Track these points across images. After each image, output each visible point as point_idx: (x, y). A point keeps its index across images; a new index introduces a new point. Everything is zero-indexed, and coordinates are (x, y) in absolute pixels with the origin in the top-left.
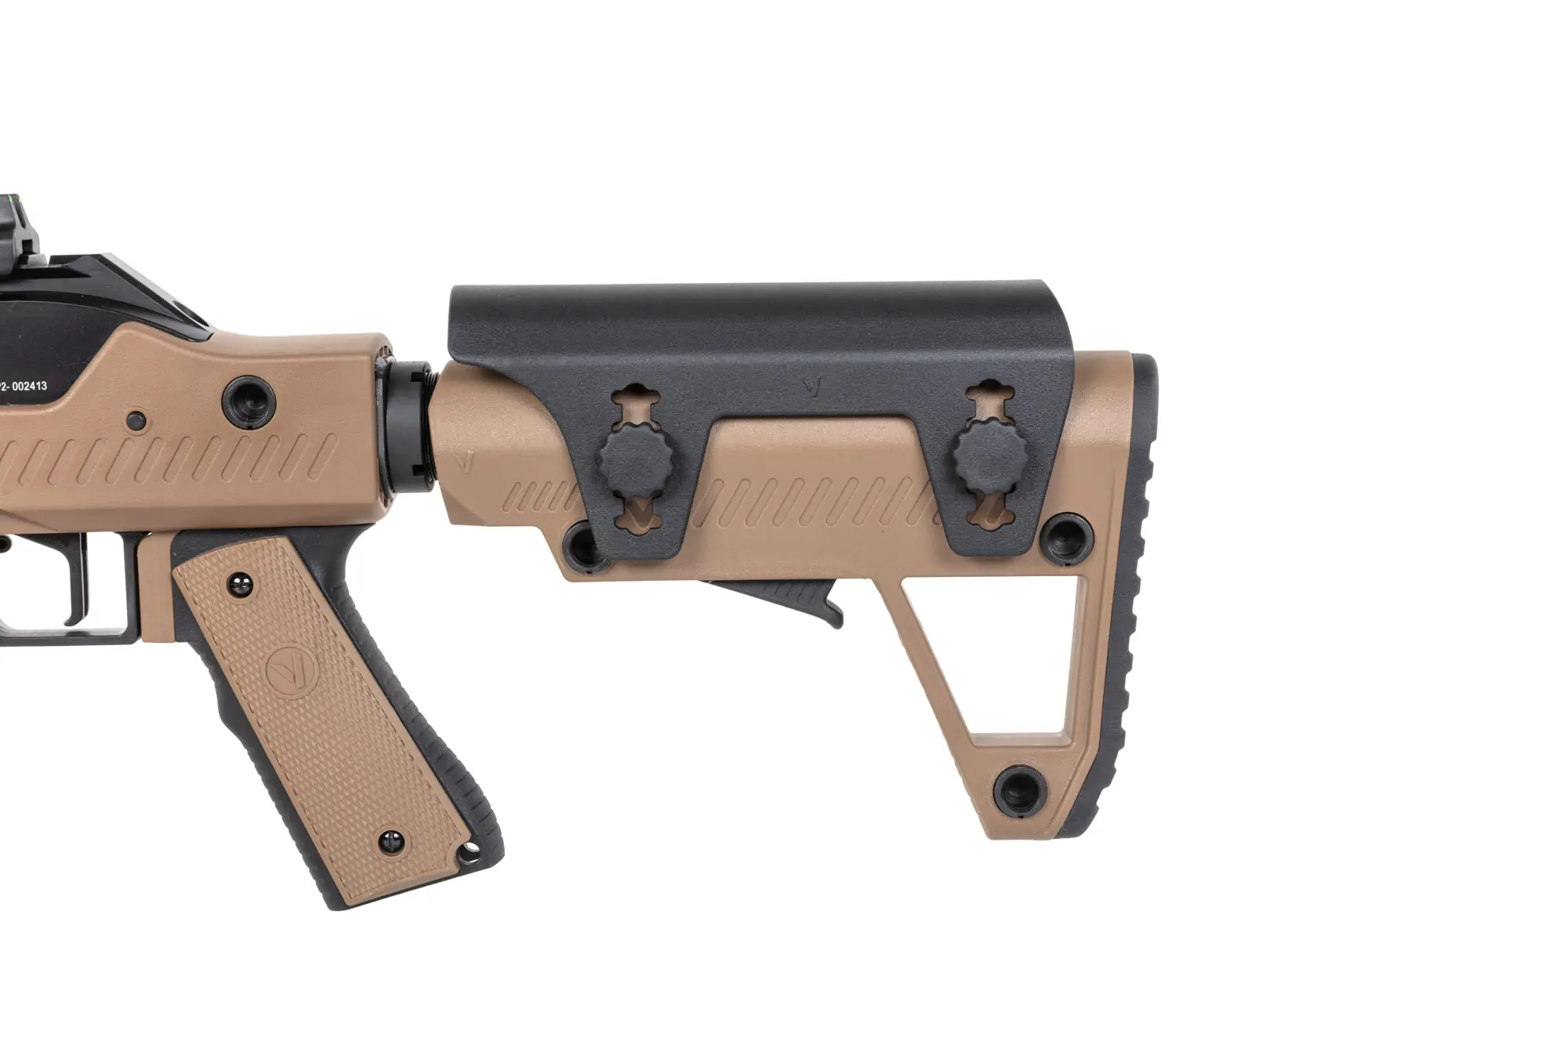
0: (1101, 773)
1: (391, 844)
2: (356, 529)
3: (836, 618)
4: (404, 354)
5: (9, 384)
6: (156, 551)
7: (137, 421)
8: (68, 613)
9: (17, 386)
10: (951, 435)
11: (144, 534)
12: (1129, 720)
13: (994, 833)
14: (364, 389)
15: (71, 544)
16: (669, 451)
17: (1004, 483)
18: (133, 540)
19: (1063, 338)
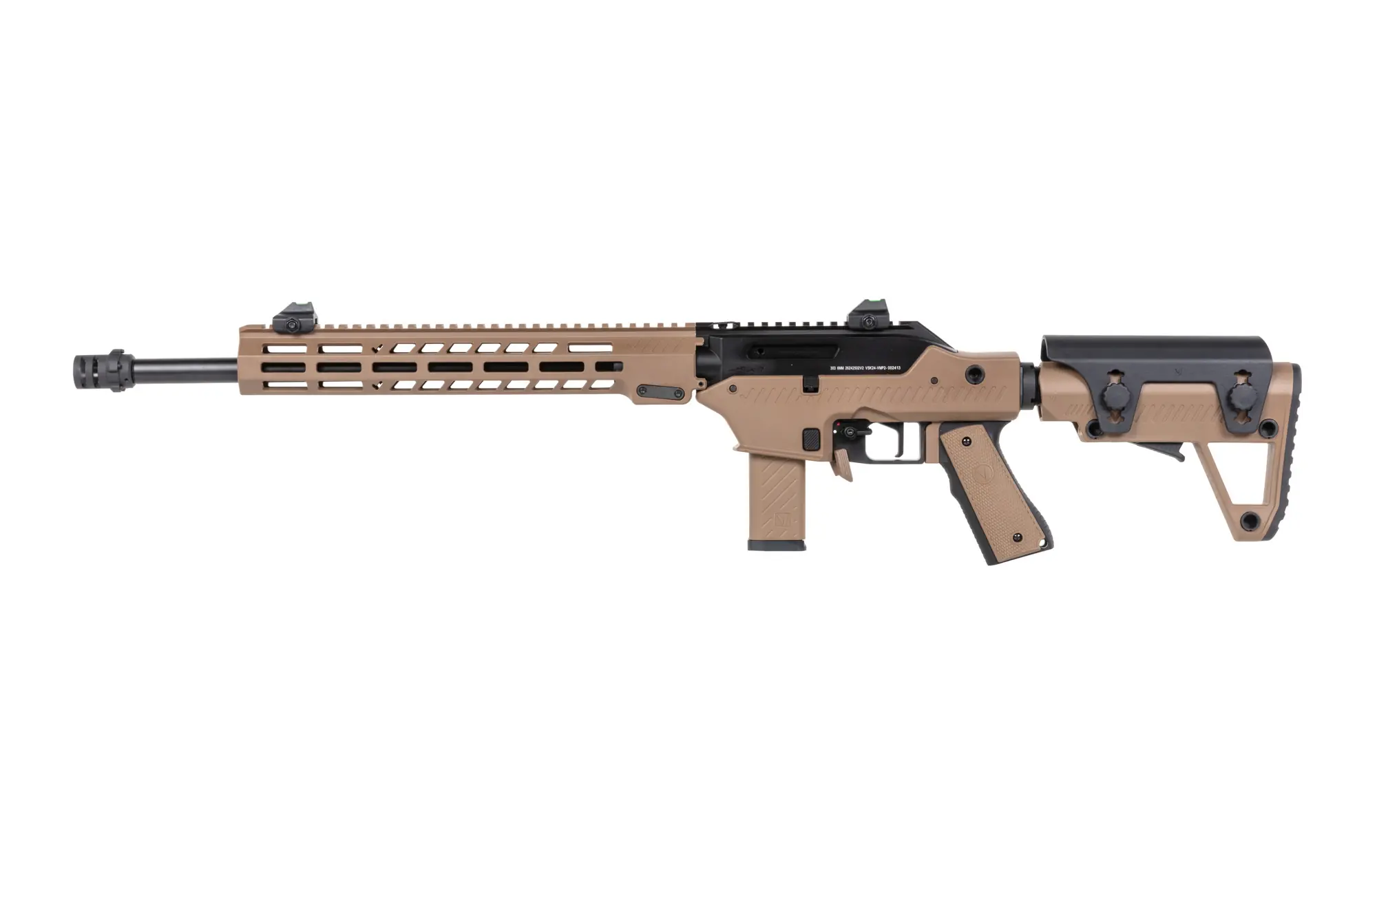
0: (1280, 515)
1: (1018, 538)
2: (1002, 423)
3: (1182, 458)
4: (1024, 359)
5: (887, 367)
6: (933, 430)
7: (934, 381)
8: (896, 451)
9: (890, 368)
10: (1229, 389)
11: (930, 423)
12: (1290, 496)
13: (1239, 538)
14: (1018, 371)
15: (898, 426)
16: (1129, 393)
17: (1248, 406)
18: (924, 425)
19: (1267, 355)
